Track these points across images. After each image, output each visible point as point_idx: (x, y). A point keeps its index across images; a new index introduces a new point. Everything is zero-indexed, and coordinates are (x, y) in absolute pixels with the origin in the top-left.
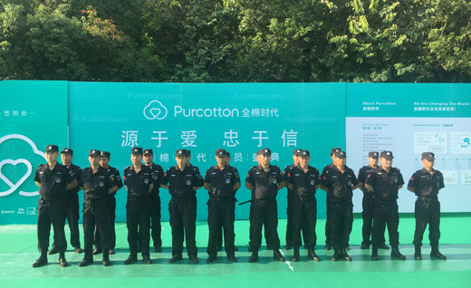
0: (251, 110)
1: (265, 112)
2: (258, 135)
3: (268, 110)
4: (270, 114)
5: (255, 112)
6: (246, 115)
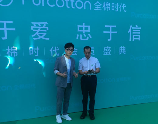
0: (102, 3)
1: (115, 7)
3: (118, 5)
4: (119, 9)
5: (107, 6)
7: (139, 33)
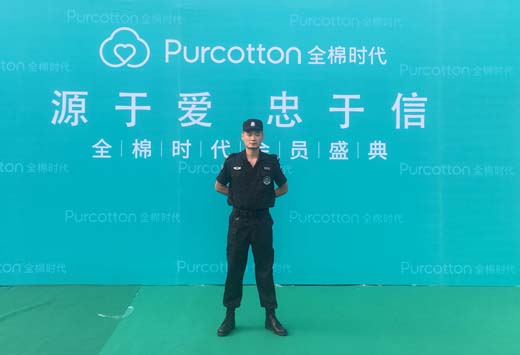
0: (326, 49)
1: (357, 55)
2: (341, 103)
3: (364, 50)
4: (368, 58)
5: (337, 54)
6: (316, 60)
7: (423, 110)
